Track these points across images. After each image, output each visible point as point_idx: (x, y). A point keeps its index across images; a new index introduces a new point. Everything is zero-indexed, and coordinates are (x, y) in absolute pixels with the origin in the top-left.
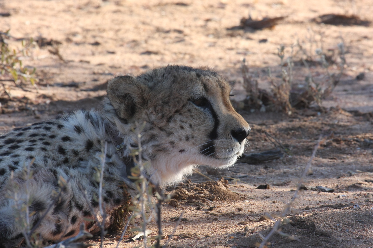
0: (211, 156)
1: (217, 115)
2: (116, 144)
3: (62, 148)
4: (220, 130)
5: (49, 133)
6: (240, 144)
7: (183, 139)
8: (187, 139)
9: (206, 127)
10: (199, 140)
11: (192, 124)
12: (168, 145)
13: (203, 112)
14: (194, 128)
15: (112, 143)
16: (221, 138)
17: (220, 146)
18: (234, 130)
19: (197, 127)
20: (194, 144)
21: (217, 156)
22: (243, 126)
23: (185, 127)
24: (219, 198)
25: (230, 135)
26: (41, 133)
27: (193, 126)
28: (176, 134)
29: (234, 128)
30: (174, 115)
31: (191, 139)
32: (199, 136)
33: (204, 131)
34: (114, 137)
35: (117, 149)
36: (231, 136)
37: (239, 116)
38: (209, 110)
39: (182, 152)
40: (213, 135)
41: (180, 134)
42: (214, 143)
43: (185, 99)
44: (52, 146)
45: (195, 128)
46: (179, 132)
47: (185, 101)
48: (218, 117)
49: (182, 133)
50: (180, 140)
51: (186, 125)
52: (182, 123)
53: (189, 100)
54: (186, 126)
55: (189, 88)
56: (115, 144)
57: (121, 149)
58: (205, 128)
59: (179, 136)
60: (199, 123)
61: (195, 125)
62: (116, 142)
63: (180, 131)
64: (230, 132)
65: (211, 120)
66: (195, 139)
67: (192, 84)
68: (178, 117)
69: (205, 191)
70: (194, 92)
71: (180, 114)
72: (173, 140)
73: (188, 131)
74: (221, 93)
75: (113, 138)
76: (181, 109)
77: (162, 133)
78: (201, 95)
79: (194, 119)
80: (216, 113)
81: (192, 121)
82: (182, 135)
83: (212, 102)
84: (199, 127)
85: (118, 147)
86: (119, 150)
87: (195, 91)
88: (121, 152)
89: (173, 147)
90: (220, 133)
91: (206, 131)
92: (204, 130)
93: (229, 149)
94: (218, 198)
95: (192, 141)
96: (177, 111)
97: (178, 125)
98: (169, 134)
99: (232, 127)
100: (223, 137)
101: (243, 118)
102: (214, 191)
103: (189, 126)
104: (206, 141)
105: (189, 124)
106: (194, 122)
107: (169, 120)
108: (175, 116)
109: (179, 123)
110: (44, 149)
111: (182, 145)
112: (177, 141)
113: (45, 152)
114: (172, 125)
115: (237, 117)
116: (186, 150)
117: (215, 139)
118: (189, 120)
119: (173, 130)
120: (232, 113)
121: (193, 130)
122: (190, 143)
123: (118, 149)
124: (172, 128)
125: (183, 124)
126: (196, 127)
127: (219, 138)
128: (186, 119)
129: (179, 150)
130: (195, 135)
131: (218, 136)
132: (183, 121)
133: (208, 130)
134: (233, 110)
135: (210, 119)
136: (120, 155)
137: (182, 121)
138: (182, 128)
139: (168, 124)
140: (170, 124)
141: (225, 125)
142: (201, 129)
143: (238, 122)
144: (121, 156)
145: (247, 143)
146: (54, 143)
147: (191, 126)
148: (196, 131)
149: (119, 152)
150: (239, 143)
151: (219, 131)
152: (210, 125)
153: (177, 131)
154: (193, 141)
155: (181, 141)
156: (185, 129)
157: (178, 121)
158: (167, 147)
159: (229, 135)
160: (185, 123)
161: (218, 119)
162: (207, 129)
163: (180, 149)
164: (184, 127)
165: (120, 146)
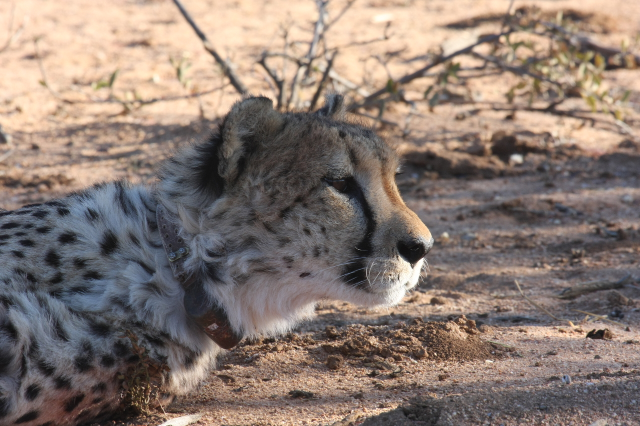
0: (359, 287)
1: (373, 212)
2: (170, 250)
3: (55, 255)
4: (377, 240)
5: (39, 223)
6: (413, 267)
7: (308, 253)
8: (317, 254)
9: (351, 234)
10: (337, 257)
11: (326, 226)
12: (280, 262)
13: (347, 205)
14: (329, 234)
15: (163, 248)
16: (378, 255)
17: (375, 269)
18: (402, 241)
19: (334, 231)
20: (328, 264)
21: (370, 287)
22: (420, 235)
23: (314, 231)
24: (436, 354)
25: (396, 250)
26: (25, 222)
27: (327, 231)
28: (295, 243)
29: (403, 237)
30: (293, 206)
31: (322, 254)
32: (337, 249)
33: (346, 241)
34: (167, 236)
35: (170, 260)
36: (398, 253)
37: (412, 216)
38: (357, 201)
39: (306, 277)
40: (364, 248)
41: (303, 243)
42: (365, 264)
43: (317, 176)
44: (36, 249)
45: (332, 234)
46: (302, 240)
47: (315, 180)
48: (374, 216)
49: (307, 242)
50: (304, 255)
51: (315, 226)
52: (308, 224)
53: (323, 179)
54: (314, 228)
55: (326, 157)
56: (167, 251)
57: (178, 259)
58: (349, 235)
59: (302, 248)
60: (337, 225)
61: (331, 229)
62: (170, 246)
63: (304, 238)
64: (395, 244)
65: (361, 220)
66: (330, 254)
67: (331, 150)
68: (301, 211)
69: (415, 340)
70: (334, 165)
71: (305, 206)
72: (290, 254)
73: (318, 238)
74: (380, 170)
75: (165, 239)
76: (308, 196)
77: (270, 236)
78: (345, 171)
79: (329, 217)
80: (370, 207)
81: (326, 222)
82: (307, 246)
83: (363, 186)
84: (337, 233)
85: (172, 255)
86: (174, 262)
87: (336, 162)
88: (177, 266)
89: (289, 267)
90: (378, 246)
91: (350, 240)
92: (346, 239)
93: (392, 277)
94: (433, 354)
95: (324, 257)
96: (299, 199)
97: (301, 226)
98: (284, 242)
99: (399, 235)
100: (381, 254)
101: (419, 219)
102: (432, 341)
103: (320, 230)
104: (349, 259)
105: (320, 225)
106: (328, 222)
107: (284, 213)
108: (296, 208)
109: (302, 223)
110: (18, 255)
111: (306, 264)
112: (298, 258)
113: (19, 260)
114: (288, 224)
115: (409, 218)
116: (314, 274)
117: (367, 257)
118: (321, 219)
119: (290, 235)
120: (399, 209)
121: (327, 238)
122: (322, 262)
123: (172, 259)
124: (290, 230)
125: (309, 226)
126: (332, 232)
127: (375, 255)
128: (315, 216)
129: (300, 274)
130: (332, 248)
131: (373, 252)
132: (310, 219)
133: (355, 239)
134: (401, 204)
135: (358, 218)
136: (175, 271)
137: (307, 219)
138: (307, 232)
139: (283, 222)
140: (285, 221)
141: (385, 232)
142: (341, 237)
143: (410, 226)
144: (176, 273)
145: (425, 266)
146: (42, 243)
147: (323, 229)
148: (333, 241)
149: (172, 265)
150: (411, 266)
151: (375, 242)
152: (358, 230)
153: (297, 237)
154: (327, 258)
155: (305, 258)
156: (314, 235)
157: (301, 219)
158: (278, 266)
159: (393, 250)
160: (312, 224)
161: (375, 219)
162: (352, 237)
163: (303, 271)
164: (312, 231)
165: (176, 254)
